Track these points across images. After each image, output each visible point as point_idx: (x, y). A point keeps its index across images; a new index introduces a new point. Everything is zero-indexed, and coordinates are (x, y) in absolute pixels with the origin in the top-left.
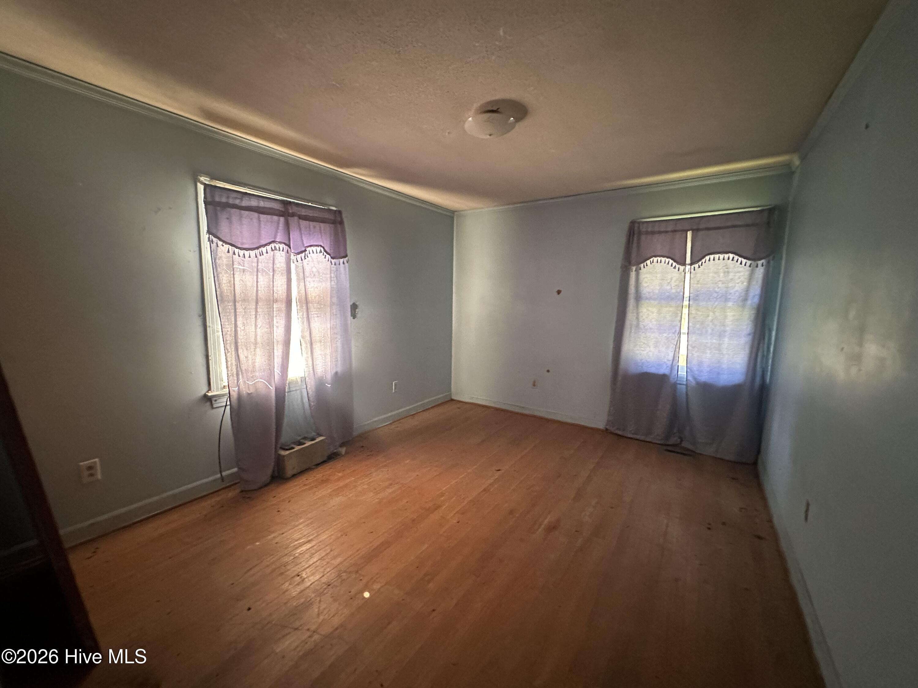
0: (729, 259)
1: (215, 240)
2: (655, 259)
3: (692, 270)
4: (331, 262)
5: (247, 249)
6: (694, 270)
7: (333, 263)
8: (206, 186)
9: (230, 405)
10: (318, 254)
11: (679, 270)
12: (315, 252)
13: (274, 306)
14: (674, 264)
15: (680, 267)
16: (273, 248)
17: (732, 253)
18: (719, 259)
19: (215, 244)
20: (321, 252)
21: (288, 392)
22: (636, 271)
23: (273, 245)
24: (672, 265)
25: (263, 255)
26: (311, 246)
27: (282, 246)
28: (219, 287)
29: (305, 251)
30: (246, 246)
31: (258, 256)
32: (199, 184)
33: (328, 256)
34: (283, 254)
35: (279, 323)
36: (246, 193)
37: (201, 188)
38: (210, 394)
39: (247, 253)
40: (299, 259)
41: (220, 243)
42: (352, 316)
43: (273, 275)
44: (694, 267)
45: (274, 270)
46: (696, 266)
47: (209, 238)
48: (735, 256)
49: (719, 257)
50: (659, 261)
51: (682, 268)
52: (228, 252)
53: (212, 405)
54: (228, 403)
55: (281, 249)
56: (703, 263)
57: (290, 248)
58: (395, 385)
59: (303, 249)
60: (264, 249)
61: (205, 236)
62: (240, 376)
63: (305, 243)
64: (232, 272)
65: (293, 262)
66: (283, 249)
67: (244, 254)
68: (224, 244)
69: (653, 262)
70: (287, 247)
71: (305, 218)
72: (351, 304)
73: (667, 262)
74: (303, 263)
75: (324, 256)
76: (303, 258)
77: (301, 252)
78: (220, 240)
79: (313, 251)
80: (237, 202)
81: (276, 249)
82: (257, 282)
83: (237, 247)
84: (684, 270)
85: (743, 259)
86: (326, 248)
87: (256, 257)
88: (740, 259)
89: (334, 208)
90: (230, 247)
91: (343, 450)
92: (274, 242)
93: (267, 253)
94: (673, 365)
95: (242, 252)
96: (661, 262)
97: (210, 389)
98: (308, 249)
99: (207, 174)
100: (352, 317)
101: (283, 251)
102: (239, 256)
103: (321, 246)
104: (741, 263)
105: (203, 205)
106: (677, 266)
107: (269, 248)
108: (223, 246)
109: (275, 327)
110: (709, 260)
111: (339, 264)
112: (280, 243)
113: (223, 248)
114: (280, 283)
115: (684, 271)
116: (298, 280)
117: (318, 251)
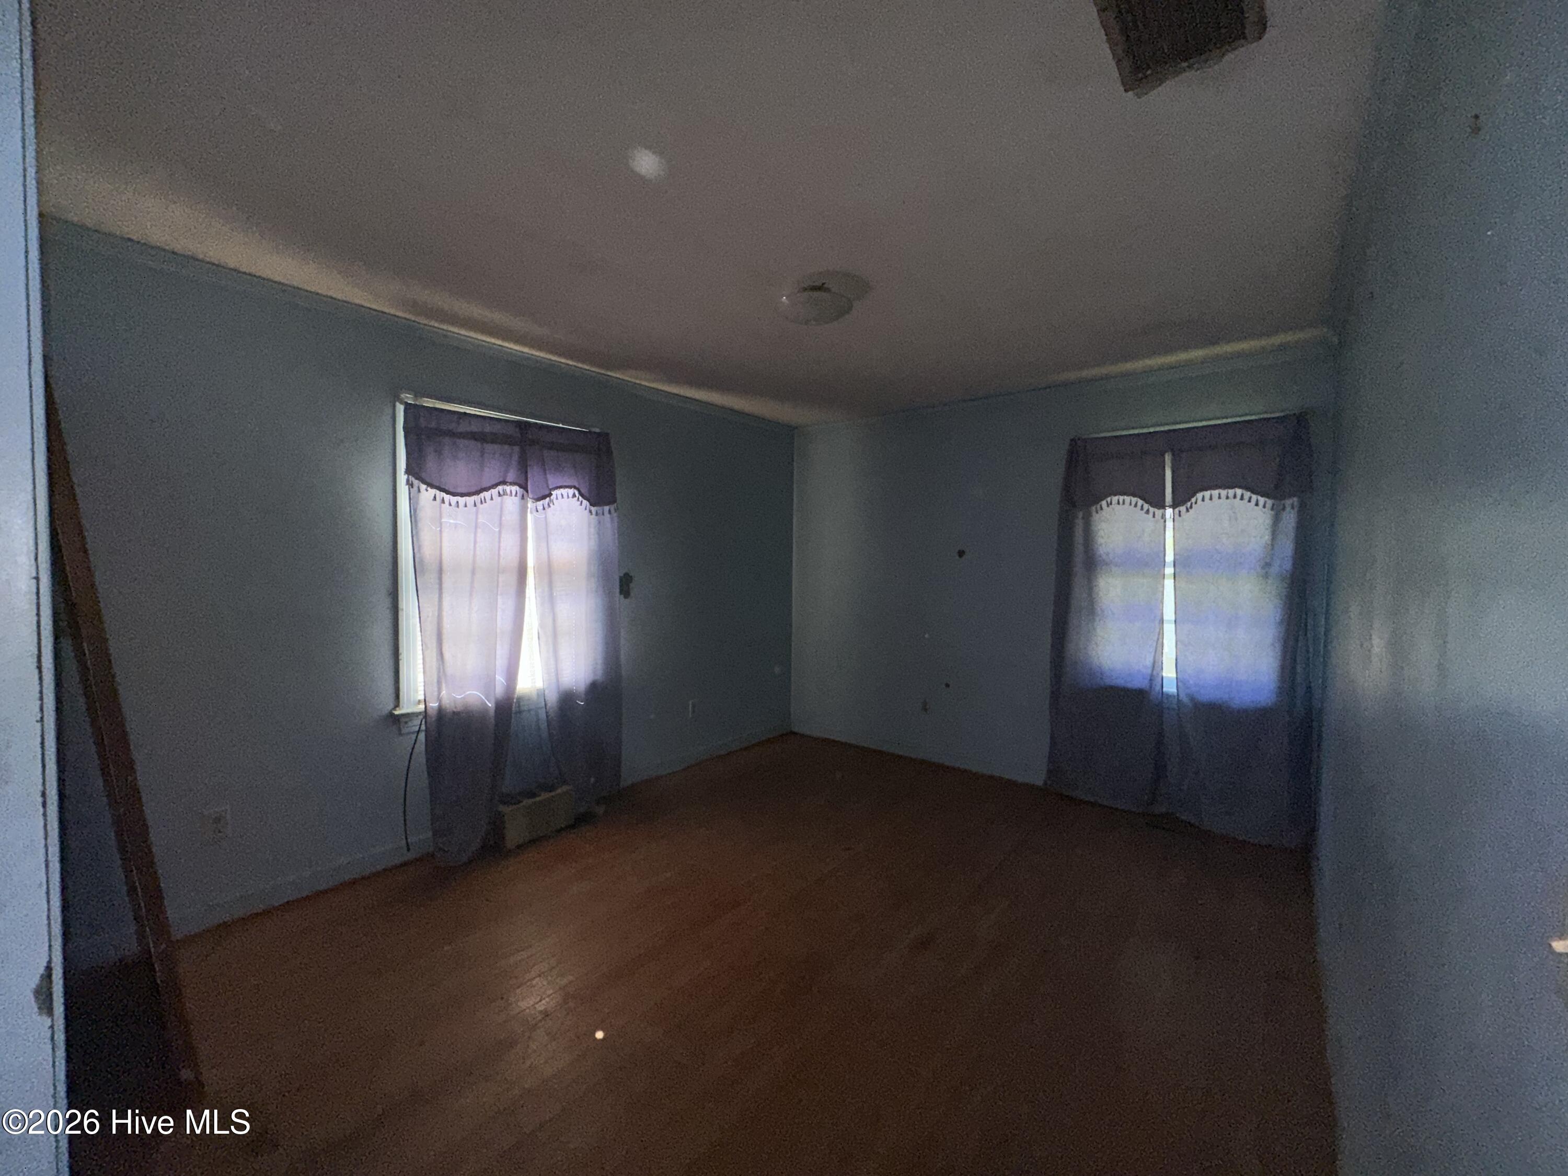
0: (1235, 497)
1: (416, 482)
2: (1115, 499)
3: (1177, 516)
4: (590, 512)
5: (462, 495)
6: (1180, 516)
7: (594, 512)
8: (408, 407)
9: (426, 731)
10: (571, 499)
11: (1154, 516)
12: (565, 496)
13: (500, 579)
14: (1146, 506)
15: (1156, 510)
16: (501, 493)
17: (1240, 487)
18: (1219, 498)
19: (415, 488)
20: (574, 496)
21: (516, 713)
22: (1083, 518)
23: (500, 488)
24: (1142, 509)
25: (485, 502)
26: (560, 487)
27: (515, 488)
28: (419, 550)
29: (550, 495)
30: (459, 490)
31: (478, 504)
32: (398, 404)
33: (585, 502)
34: (516, 500)
35: (505, 605)
36: (465, 413)
37: (400, 408)
38: (397, 713)
39: (462, 500)
40: (540, 508)
41: (423, 487)
42: (621, 592)
43: (500, 532)
44: (1180, 512)
45: (500, 525)
46: (1183, 509)
47: (408, 480)
48: (1244, 492)
49: (1219, 494)
50: (1121, 501)
51: (1159, 512)
52: (435, 499)
53: (400, 730)
54: (423, 727)
55: (514, 493)
56: (1193, 505)
57: (527, 491)
58: (694, 706)
59: (547, 492)
60: (486, 494)
61: (402, 477)
62: (444, 686)
63: (550, 483)
64: (438, 529)
65: (531, 513)
66: (516, 493)
67: (458, 502)
68: (429, 489)
69: (1111, 504)
70: (522, 490)
71: (552, 446)
72: (622, 575)
73: (1133, 503)
74: (545, 513)
75: (579, 503)
76: (546, 506)
77: (544, 498)
78: (424, 482)
79: (562, 495)
80: (452, 426)
81: (505, 493)
82: (475, 542)
83: (448, 492)
84: (1163, 516)
85: (1259, 498)
86: (583, 491)
87: (475, 505)
88: (1254, 497)
89: (597, 430)
90: (438, 492)
91: (600, 810)
92: (504, 483)
93: (492, 499)
94: (1154, 676)
95: (454, 499)
96: (1124, 503)
97: (397, 705)
98: (554, 493)
99: (409, 390)
100: (622, 596)
101: (516, 495)
102: (450, 505)
103: (575, 487)
104: (1257, 505)
105: (402, 433)
106: (1152, 510)
107: (494, 492)
108: (427, 490)
109: (499, 610)
110: (1203, 500)
111: (603, 514)
112: (512, 484)
113: (427, 494)
114: (509, 543)
115: (1162, 518)
116: (538, 539)
117: (571, 495)
